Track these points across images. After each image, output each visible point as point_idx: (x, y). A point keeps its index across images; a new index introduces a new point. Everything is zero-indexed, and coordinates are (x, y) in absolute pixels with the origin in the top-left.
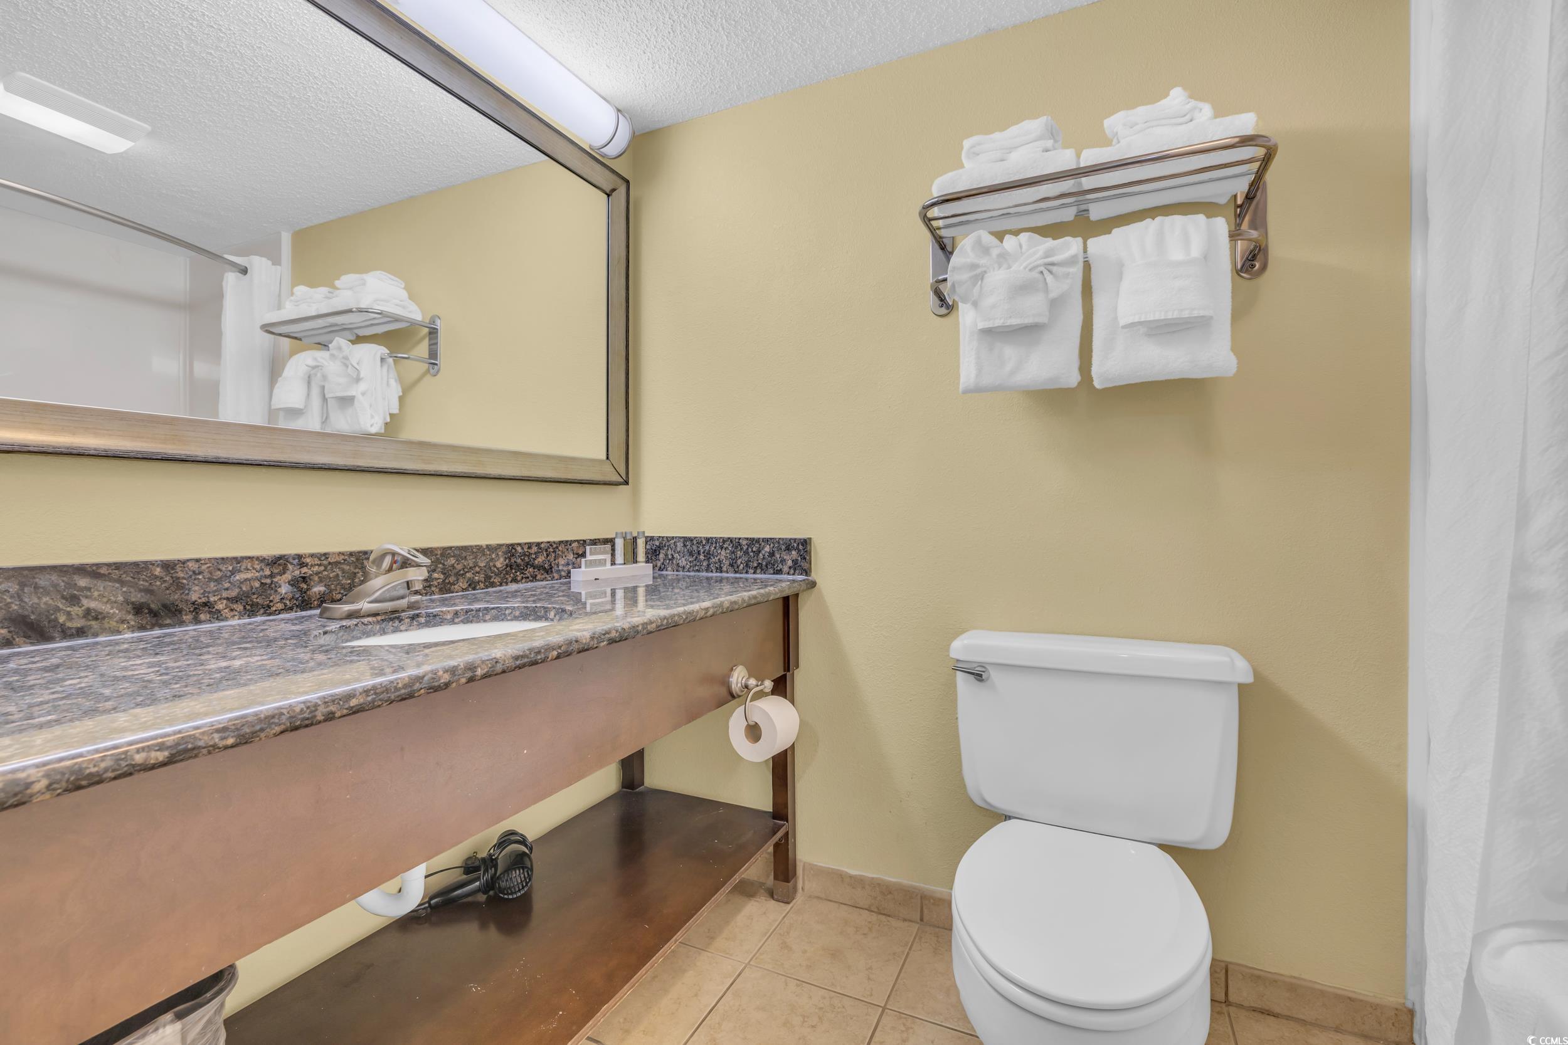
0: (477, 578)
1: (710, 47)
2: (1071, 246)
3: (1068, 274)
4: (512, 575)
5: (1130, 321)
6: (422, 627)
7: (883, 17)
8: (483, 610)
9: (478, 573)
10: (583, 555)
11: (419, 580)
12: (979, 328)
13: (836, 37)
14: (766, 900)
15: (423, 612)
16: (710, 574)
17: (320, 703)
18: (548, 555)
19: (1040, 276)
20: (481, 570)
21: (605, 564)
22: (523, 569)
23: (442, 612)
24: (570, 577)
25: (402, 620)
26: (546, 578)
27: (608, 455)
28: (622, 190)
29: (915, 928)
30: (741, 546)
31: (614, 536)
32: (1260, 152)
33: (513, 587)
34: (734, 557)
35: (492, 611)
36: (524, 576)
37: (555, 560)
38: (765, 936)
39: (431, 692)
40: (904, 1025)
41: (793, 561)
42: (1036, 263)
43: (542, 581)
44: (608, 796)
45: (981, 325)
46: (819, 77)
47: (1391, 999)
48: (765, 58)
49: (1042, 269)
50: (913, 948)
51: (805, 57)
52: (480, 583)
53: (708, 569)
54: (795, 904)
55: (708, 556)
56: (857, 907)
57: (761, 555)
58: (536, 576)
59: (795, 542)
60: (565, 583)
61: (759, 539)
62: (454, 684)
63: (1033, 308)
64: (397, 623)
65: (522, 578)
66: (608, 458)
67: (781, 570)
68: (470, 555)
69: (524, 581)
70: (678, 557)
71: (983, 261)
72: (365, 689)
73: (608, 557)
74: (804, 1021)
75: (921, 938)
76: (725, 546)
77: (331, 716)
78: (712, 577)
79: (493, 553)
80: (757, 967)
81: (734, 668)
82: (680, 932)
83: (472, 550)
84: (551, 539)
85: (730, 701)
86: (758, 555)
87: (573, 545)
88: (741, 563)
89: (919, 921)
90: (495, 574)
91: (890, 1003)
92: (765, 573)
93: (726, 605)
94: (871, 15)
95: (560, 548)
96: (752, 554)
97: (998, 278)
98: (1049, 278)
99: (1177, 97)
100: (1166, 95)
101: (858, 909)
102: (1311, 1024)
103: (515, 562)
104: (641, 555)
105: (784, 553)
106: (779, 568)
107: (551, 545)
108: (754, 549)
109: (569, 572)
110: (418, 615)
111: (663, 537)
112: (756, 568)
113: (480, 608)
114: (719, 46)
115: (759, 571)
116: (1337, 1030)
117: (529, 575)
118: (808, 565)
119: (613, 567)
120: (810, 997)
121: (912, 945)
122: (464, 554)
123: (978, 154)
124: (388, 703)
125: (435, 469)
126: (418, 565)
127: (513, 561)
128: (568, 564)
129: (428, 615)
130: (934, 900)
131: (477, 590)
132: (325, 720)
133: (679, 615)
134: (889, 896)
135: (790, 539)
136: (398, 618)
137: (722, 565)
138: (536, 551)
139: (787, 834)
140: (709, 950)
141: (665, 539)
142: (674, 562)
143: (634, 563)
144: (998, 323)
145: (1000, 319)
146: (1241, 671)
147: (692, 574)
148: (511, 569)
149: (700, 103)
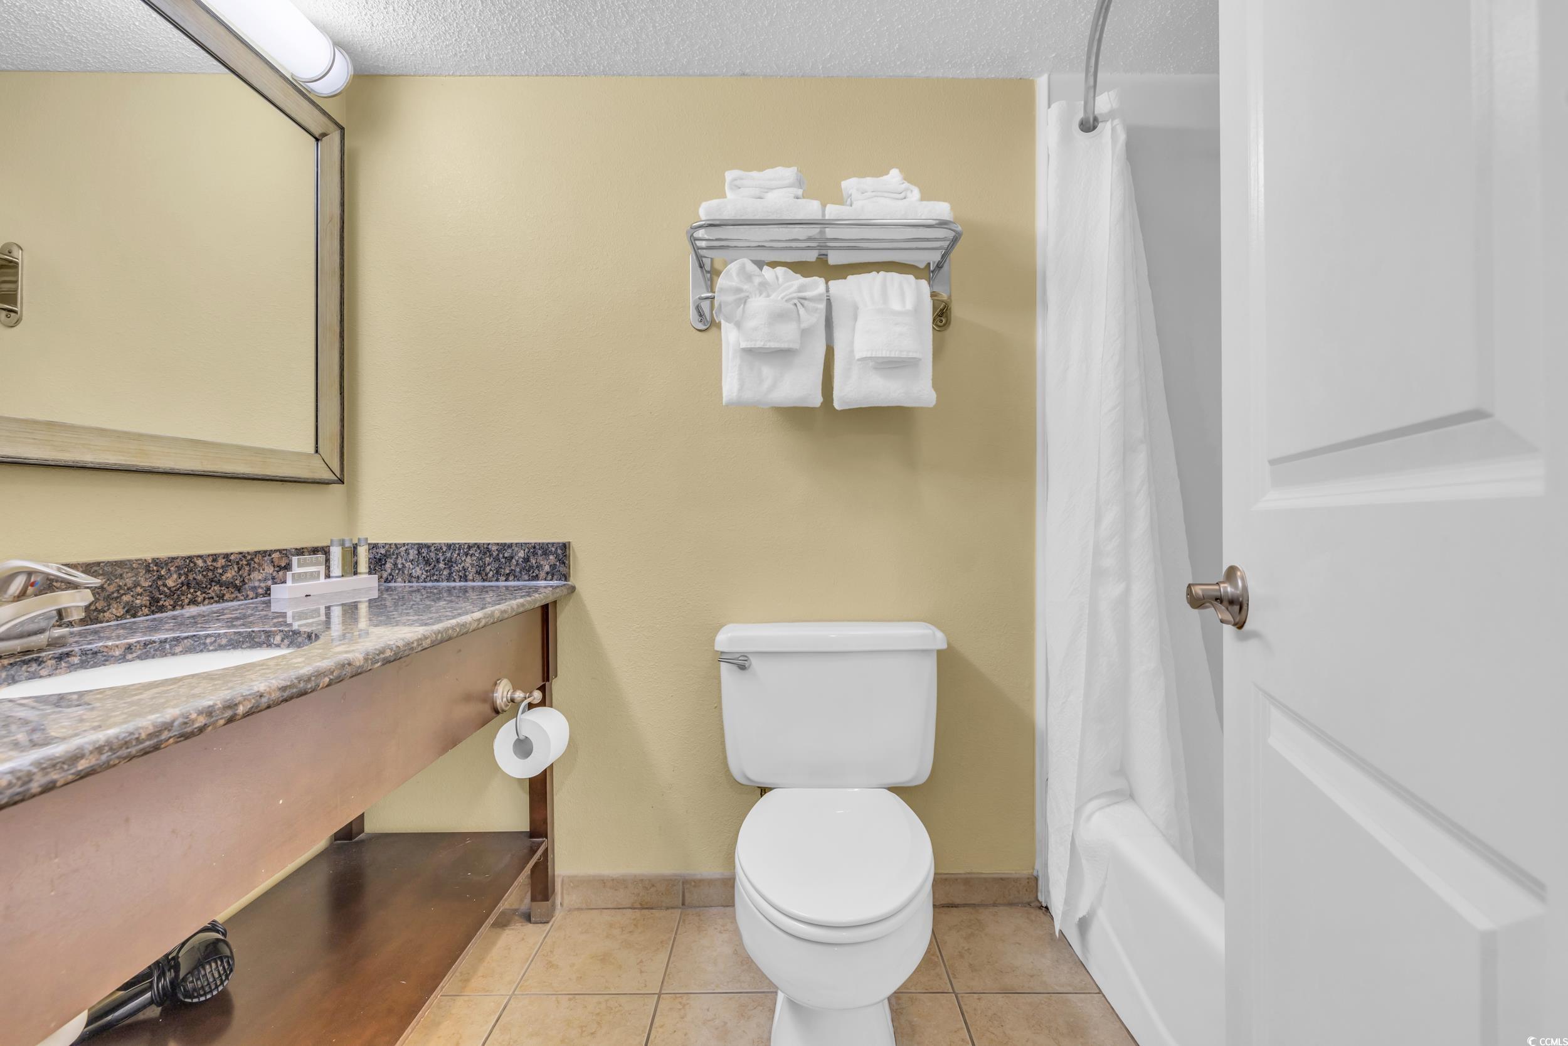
0: (138, 602)
1: (461, 7)
2: (816, 286)
3: (817, 309)
4: (189, 596)
5: (864, 356)
6: (76, 669)
7: (650, 34)
8: (171, 641)
9: (141, 595)
10: (288, 567)
11: (78, 607)
12: (741, 347)
13: (600, 38)
14: (522, 926)
15: (76, 649)
16: (453, 584)
17: (35, 770)
18: (239, 569)
19: (794, 307)
20: (145, 590)
21: (318, 577)
22: (206, 587)
23: (107, 647)
24: (269, 595)
25: (43, 662)
26: (236, 597)
27: (317, 447)
28: (336, 136)
29: (677, 913)
30: (490, 552)
31: (329, 544)
32: (951, 235)
33: (193, 610)
34: (481, 564)
35: (186, 641)
36: (207, 596)
37: (249, 575)
38: (527, 961)
39: (180, 741)
40: (680, 1003)
41: (550, 566)
42: (791, 296)
43: (232, 601)
44: (317, 853)
45: (744, 345)
46: (579, 72)
47: (1025, 872)
48: (522, 36)
49: (796, 301)
50: (678, 933)
51: (566, 48)
52: (143, 608)
53: (449, 578)
54: (554, 922)
55: (450, 563)
56: (619, 908)
57: (514, 561)
58: (224, 595)
59: (553, 546)
60: (264, 602)
61: (512, 544)
62: (210, 728)
63: (787, 336)
64: (34, 667)
65: (204, 599)
66: (317, 451)
67: (537, 575)
68: (127, 573)
69: (206, 602)
70: (411, 566)
71: (746, 287)
72: (97, 746)
73: (322, 569)
74: (583, 1032)
75: (684, 921)
76: (471, 552)
77: (51, 785)
78: (454, 588)
79: (162, 568)
80: (522, 995)
81: (498, 682)
82: (446, 977)
83: (131, 565)
84: (245, 549)
85: (495, 717)
86: (511, 561)
87: (273, 556)
88: (491, 570)
89: (681, 906)
90: (166, 596)
91: (664, 988)
92: (518, 580)
93: (497, 614)
94: (639, 29)
95: (256, 560)
96: (503, 560)
97: (758, 304)
98: (802, 311)
99: (894, 176)
100: (887, 173)
101: (621, 910)
102: (979, 905)
103: (194, 579)
104: (363, 566)
105: (541, 558)
106: (534, 574)
107: (244, 557)
108: (506, 555)
109: (268, 589)
110: (68, 654)
111: (390, 544)
112: (508, 575)
113: (167, 638)
114: (471, 8)
115: (511, 578)
116: (995, 905)
117: (213, 594)
118: (567, 570)
119: (328, 580)
120: (586, 1007)
121: (677, 929)
122: (119, 571)
123: (740, 188)
124: (126, 761)
125: (73, 459)
126: (75, 586)
127: (191, 577)
128: (265, 580)
129: (84, 653)
130: (695, 882)
131: (140, 617)
132: (42, 793)
133: (453, 628)
134: (651, 889)
135: (547, 544)
136: (36, 660)
137: (467, 573)
138: (223, 564)
139: (547, 849)
140: (465, 994)
141: (393, 546)
142: (406, 572)
143: (354, 575)
144: (759, 344)
145: (761, 341)
146: (939, 640)
147: (429, 584)
148: (189, 587)
149: (440, 62)
